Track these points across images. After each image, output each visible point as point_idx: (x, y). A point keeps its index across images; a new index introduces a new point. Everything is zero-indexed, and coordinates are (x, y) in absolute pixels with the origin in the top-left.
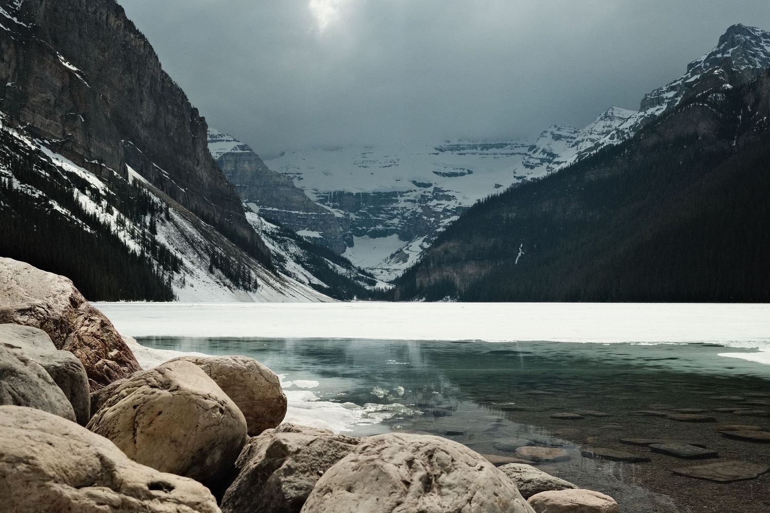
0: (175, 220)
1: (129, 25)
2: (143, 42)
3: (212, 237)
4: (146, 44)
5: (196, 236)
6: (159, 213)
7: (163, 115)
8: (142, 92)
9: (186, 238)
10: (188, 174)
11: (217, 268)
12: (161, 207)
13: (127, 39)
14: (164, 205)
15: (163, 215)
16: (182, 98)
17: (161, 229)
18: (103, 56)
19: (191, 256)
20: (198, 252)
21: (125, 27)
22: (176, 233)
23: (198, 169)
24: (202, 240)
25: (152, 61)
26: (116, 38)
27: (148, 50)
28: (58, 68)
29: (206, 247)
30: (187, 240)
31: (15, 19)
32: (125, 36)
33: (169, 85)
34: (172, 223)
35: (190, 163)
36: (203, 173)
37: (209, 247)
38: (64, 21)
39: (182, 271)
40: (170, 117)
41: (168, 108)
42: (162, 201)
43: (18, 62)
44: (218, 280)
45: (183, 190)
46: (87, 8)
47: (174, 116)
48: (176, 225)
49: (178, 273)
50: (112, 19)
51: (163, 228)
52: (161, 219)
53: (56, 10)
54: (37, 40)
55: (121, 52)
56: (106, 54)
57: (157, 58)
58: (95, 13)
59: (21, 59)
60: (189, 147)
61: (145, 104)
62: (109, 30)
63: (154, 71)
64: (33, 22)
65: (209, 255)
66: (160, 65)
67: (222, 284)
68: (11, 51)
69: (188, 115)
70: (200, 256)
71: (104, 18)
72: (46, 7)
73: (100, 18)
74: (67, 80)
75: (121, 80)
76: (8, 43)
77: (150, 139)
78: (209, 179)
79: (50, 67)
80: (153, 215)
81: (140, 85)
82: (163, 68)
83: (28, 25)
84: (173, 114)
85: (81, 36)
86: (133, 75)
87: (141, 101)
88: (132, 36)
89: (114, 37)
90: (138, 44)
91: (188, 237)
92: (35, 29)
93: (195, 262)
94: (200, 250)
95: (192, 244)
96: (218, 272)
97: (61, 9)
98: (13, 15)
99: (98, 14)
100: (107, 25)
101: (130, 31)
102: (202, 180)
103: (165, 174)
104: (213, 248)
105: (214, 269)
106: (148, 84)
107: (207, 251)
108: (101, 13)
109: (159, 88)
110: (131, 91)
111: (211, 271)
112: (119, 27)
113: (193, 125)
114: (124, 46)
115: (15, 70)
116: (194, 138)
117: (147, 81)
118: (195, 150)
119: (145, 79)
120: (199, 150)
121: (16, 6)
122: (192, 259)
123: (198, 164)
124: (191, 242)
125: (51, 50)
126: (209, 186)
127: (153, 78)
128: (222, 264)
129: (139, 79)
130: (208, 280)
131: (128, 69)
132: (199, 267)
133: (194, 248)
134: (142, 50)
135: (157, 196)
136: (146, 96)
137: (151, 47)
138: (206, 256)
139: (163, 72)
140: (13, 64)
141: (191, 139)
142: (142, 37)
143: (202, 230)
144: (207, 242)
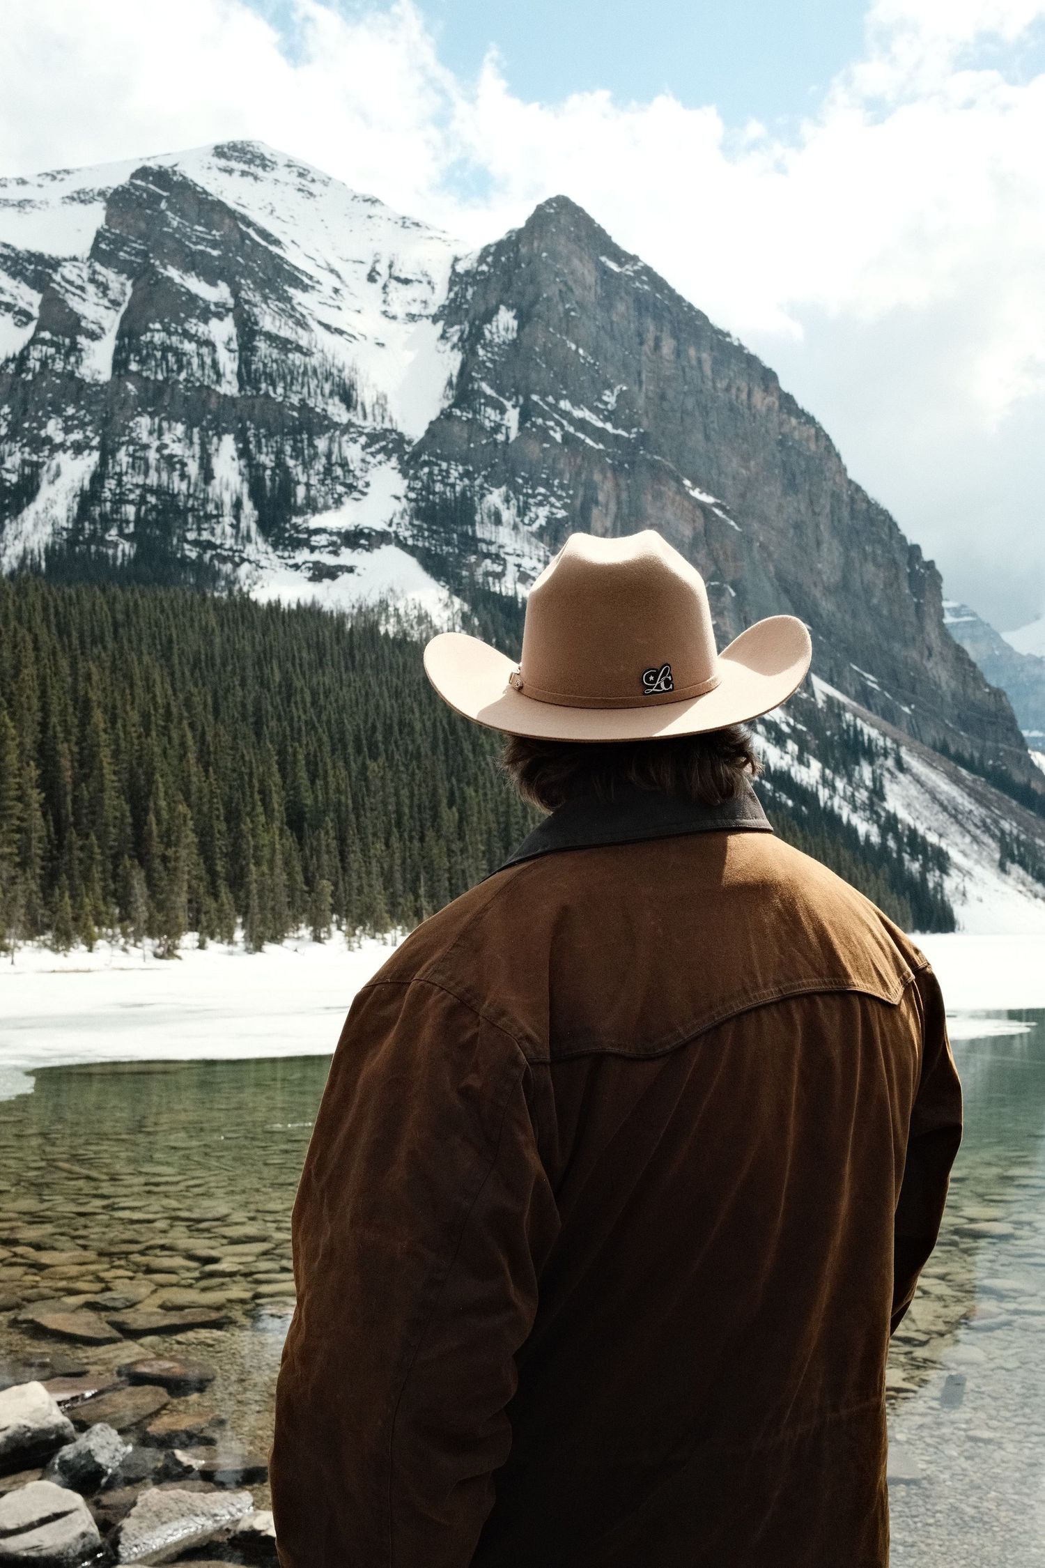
0: (914, 770)
1: (787, 400)
2: (813, 431)
3: (989, 800)
4: (821, 435)
5: (960, 800)
6: (882, 758)
7: (857, 565)
8: (817, 526)
9: (941, 805)
10: (914, 678)
11: (1013, 862)
12: (885, 749)
13: (786, 429)
14: (889, 743)
15: (890, 763)
16: (890, 529)
17: (892, 790)
18: (747, 468)
19: (958, 839)
20: (969, 832)
21: (781, 407)
22: (921, 797)
23: (929, 665)
24: (973, 808)
25: (832, 464)
26: (767, 431)
27: (823, 443)
28: (686, 504)
29: (983, 822)
30: (945, 809)
31: (609, 427)
32: (781, 424)
33: (864, 506)
34: (910, 778)
35: (914, 654)
36: (941, 674)
37: (988, 821)
38: (678, 415)
39: (953, 872)
40: (870, 567)
41: (864, 550)
42: (884, 735)
43: (619, 503)
44: (1021, 887)
45: (906, 710)
46: (714, 382)
47: (878, 566)
48: (918, 780)
49: (948, 874)
50: (758, 395)
51: (895, 787)
52: (888, 770)
53: (663, 397)
54: (649, 457)
55: (778, 455)
56: (752, 463)
57: (838, 456)
58: (728, 389)
59: (624, 495)
60: (911, 623)
61: (825, 546)
62: (755, 417)
63: (835, 483)
64: (639, 425)
65: (993, 836)
66: (845, 470)
67: (1029, 894)
68: (608, 485)
69: (902, 559)
70: (975, 839)
71: (744, 396)
72: (647, 397)
73: (737, 397)
74: (700, 522)
75: (780, 509)
76: (603, 471)
77: (839, 615)
78: (953, 684)
79: (673, 502)
80: (871, 763)
81: (814, 513)
82: (852, 474)
83: (630, 433)
84: (874, 560)
85: (707, 438)
86: (800, 496)
87: (818, 544)
88: (794, 421)
89: (763, 430)
90: (805, 435)
91: (946, 803)
92: (643, 439)
93: (968, 852)
94: (972, 828)
95: (955, 817)
96: (1016, 870)
97: (670, 394)
98: (606, 419)
99: (734, 391)
100: (749, 408)
101: (790, 413)
102: (939, 687)
103: (872, 681)
104: (996, 822)
105: (1009, 865)
106: (828, 510)
107: (987, 829)
108: (738, 389)
109: (845, 513)
110: (798, 526)
111: (1002, 867)
112: (769, 409)
113: (913, 577)
114: (781, 443)
115: (616, 517)
116: (918, 606)
117: (825, 502)
118: (921, 629)
119: (822, 501)
120: (930, 627)
121: (606, 403)
122: (962, 847)
123: (930, 655)
124: (955, 815)
125: (671, 471)
126: (954, 696)
127: (835, 496)
128: (1020, 854)
129: (811, 502)
130: (1004, 888)
131: (791, 486)
132: (977, 862)
133: (962, 825)
134: (813, 446)
135: (872, 725)
136: (826, 535)
137: (827, 437)
138: (986, 838)
139: (850, 482)
140: (613, 507)
141: (913, 607)
142: (810, 420)
143: (967, 786)
144: (983, 811)
